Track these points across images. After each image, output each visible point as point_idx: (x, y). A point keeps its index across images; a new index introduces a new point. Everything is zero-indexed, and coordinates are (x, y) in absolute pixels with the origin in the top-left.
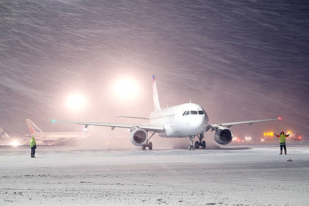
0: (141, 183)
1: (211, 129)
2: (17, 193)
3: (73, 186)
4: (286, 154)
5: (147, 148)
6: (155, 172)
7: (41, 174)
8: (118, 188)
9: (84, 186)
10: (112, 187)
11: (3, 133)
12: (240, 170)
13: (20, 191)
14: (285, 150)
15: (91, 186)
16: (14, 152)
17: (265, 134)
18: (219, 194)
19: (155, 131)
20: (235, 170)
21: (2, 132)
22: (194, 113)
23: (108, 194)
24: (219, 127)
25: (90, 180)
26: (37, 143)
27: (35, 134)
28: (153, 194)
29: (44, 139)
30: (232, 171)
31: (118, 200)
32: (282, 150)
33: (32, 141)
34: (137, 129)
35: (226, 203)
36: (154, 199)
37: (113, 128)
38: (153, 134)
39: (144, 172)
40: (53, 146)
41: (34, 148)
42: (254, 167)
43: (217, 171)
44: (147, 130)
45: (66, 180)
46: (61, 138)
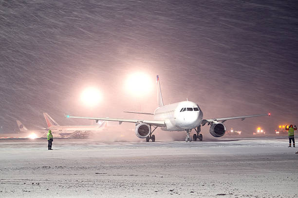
0: (154, 175)
1: (207, 124)
2: (35, 184)
3: (89, 177)
4: (294, 146)
5: (151, 140)
6: (167, 164)
7: (58, 166)
8: (131, 179)
9: (99, 177)
10: (126, 178)
11: (21, 127)
12: (250, 162)
13: (37, 182)
14: (294, 142)
15: (106, 178)
16: (33, 144)
17: (280, 127)
18: (229, 185)
19: (158, 125)
20: (245, 162)
21: (21, 125)
22: (190, 109)
23: (122, 185)
24: (214, 121)
25: (105, 171)
26: (54, 135)
27: (51, 127)
28: (165, 185)
29: (60, 132)
30: (242, 162)
31: (131, 191)
32: (290, 142)
33: (48, 134)
34: (141, 124)
35: (236, 194)
36: (167, 190)
37: (121, 122)
38: (156, 128)
39: (156, 164)
40: (69, 138)
41: (51, 141)
42: (264, 159)
43: (227, 163)
44: (151, 125)
45: (82, 171)
46: (76, 131)
